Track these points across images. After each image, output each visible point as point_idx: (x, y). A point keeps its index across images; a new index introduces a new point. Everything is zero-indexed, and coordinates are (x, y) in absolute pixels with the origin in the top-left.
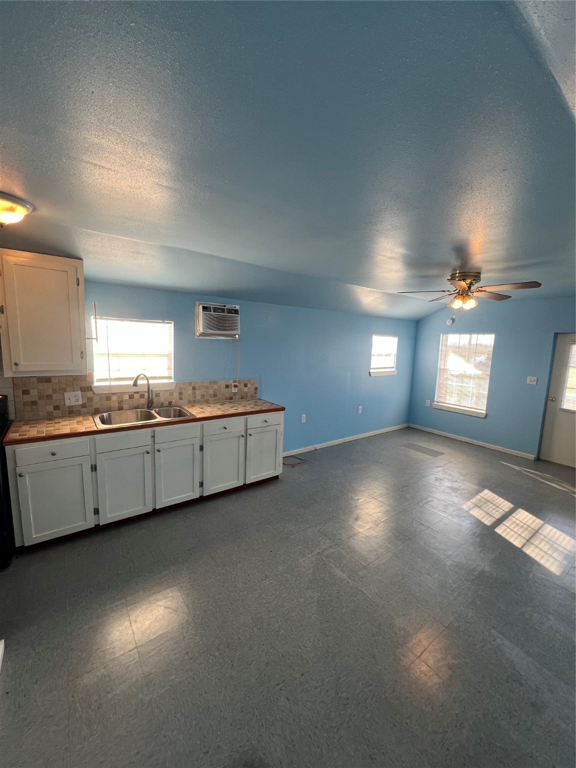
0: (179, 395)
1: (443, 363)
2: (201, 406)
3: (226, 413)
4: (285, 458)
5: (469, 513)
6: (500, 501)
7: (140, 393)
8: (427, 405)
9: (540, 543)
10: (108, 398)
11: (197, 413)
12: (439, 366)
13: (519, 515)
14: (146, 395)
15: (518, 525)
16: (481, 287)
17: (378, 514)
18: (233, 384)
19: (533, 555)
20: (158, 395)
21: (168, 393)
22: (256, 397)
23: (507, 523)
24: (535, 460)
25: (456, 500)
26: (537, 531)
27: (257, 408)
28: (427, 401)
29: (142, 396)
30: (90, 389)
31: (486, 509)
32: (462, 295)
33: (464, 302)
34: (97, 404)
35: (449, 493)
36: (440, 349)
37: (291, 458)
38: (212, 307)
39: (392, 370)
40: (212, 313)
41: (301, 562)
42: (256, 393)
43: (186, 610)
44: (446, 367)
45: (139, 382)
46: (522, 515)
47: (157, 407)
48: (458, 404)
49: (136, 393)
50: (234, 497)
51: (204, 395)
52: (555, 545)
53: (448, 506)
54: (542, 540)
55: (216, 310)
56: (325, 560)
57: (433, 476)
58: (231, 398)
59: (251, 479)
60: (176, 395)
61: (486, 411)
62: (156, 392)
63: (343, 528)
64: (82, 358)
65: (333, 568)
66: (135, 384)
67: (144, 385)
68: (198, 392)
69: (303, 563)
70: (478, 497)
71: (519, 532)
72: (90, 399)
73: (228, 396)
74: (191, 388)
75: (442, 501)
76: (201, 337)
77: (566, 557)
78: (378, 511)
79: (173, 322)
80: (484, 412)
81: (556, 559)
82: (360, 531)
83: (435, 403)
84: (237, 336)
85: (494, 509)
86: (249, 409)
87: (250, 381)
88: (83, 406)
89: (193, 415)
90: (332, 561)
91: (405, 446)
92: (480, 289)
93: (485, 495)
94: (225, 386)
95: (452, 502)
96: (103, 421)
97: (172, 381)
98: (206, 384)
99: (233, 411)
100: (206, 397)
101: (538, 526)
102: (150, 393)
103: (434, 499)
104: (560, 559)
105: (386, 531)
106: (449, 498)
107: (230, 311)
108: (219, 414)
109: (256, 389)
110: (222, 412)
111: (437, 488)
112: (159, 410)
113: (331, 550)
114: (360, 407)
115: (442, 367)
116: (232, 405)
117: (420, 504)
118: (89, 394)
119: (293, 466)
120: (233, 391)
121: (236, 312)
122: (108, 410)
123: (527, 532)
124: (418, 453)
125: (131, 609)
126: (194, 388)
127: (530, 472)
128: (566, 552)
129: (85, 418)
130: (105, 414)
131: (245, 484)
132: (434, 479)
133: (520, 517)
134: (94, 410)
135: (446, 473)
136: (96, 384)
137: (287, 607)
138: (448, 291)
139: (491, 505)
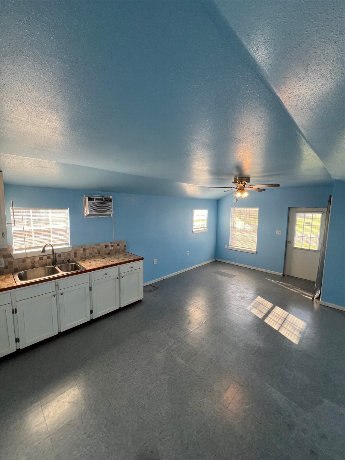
0: (75, 254)
1: (233, 223)
2: (90, 261)
3: (106, 265)
4: (145, 287)
5: (250, 312)
6: (266, 302)
7: (47, 256)
8: (225, 248)
9: (287, 326)
10: (24, 260)
11: (87, 266)
12: (230, 226)
13: (276, 310)
14: (52, 256)
15: (276, 316)
16: (250, 186)
17: (201, 318)
18: (110, 245)
19: (284, 334)
20: (60, 256)
21: (67, 254)
22: (125, 251)
23: (270, 316)
24: (282, 276)
25: (243, 304)
26: (285, 319)
27: (126, 260)
28: (225, 245)
29: (49, 257)
30: (10, 256)
31: (259, 308)
32: (241, 190)
33: (242, 194)
34: (16, 265)
35: (239, 300)
36: (231, 216)
37: (149, 287)
38: (94, 198)
39: (205, 229)
40: (95, 201)
41: (157, 357)
42: (125, 249)
43: (84, 402)
44: (235, 226)
45: (46, 249)
46: (278, 310)
47: (59, 264)
48: (241, 246)
49: (44, 256)
50: (113, 317)
51: (91, 253)
52: (295, 326)
53: (239, 309)
54: (288, 324)
55: (97, 199)
56: (171, 353)
57: (230, 290)
58: (109, 254)
59: (124, 304)
60: (72, 254)
61: (257, 250)
62: (59, 254)
63: (181, 330)
64: (4, 237)
65: (176, 358)
66: (44, 251)
67: (49, 250)
68: (87, 252)
69: (158, 357)
70: (255, 301)
71: (277, 321)
72: (11, 263)
73: (107, 252)
74: (82, 249)
75: (236, 306)
76: (87, 217)
77: (300, 333)
78: (200, 317)
79: (68, 208)
80: (256, 251)
81: (295, 335)
82: (192, 331)
83: (230, 246)
84: (112, 215)
85: (263, 308)
86: (121, 261)
87: (121, 242)
88: (6, 268)
89: (84, 268)
90: (176, 353)
91: (215, 273)
92: (250, 187)
93: (258, 300)
94: (105, 246)
95: (241, 305)
96: (21, 278)
97: (70, 246)
98: (93, 246)
99: (110, 263)
100: (92, 254)
101: (286, 316)
102: (55, 255)
103: (232, 305)
104: (297, 334)
105: (206, 329)
106: (240, 304)
107: (106, 200)
108: (102, 266)
109: (125, 246)
110: (104, 264)
111: (233, 298)
112: (61, 266)
113: (175, 346)
114: (188, 252)
115: (233, 226)
116: (110, 258)
117: (224, 309)
118: (10, 259)
119: (150, 292)
120: (110, 249)
121: (110, 200)
122: (25, 269)
123: (280, 320)
124: (222, 276)
125: (45, 408)
126: (84, 249)
127: (280, 283)
128: (300, 330)
129: (8, 276)
130: (22, 272)
131: (120, 308)
132: (231, 292)
133: (276, 312)
134: (13, 270)
135: (237, 288)
136: (14, 252)
137: (150, 389)
138: (233, 187)
139: (262, 306)
